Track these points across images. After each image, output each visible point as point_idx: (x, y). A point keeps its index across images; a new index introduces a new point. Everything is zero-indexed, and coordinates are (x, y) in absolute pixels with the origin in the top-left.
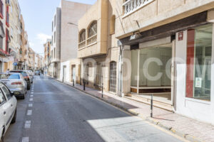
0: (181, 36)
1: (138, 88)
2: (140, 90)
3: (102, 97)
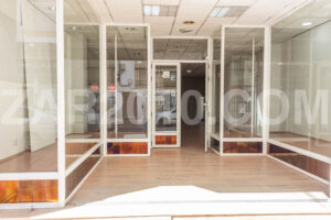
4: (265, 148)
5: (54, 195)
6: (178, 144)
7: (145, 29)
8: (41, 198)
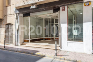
0: (63, 9)
1: (30, 39)
2: (31, 40)
3: (5, 48)
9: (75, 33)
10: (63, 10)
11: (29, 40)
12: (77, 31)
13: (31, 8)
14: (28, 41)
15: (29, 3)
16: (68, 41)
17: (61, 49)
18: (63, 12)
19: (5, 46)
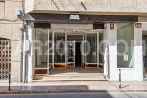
0: (112, 26)
3: (9, 89)
4: (98, 66)
5: (47, 73)
6: (74, 66)
7: (65, 33)
8: (44, 73)
9: (126, 58)
10: (112, 28)
11: (47, 70)
12: (127, 55)
13: (70, 18)
14: (44, 72)
15: (68, 10)
16: (118, 67)
17: (109, 78)
18: (112, 30)
19: (10, 87)
